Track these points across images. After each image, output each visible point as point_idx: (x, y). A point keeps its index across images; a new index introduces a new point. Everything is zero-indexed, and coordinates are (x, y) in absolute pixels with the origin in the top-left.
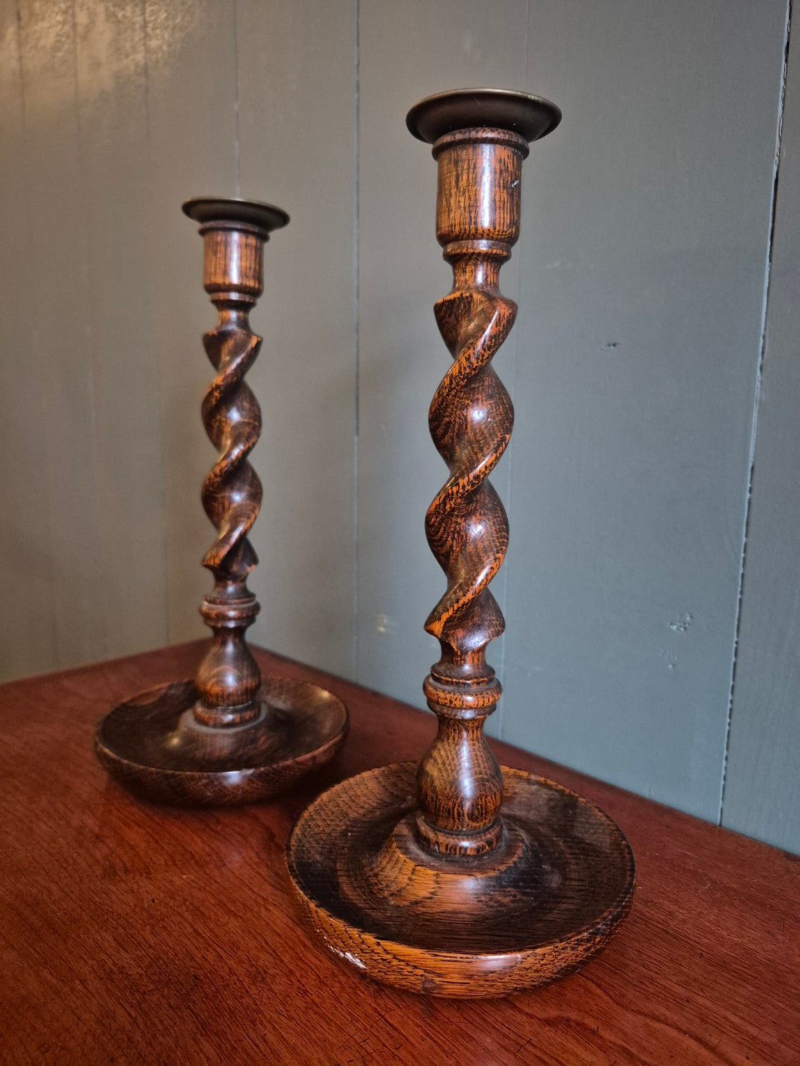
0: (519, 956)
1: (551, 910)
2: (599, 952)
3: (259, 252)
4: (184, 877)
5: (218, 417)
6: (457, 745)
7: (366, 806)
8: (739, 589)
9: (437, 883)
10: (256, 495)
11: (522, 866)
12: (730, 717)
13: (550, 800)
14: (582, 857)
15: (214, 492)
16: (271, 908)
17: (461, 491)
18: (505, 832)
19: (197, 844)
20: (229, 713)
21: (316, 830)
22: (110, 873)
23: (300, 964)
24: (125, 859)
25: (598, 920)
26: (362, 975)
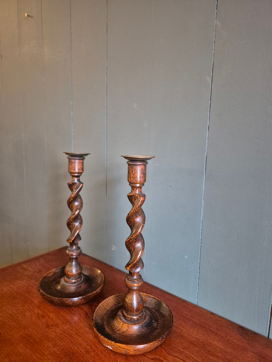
0: (146, 345)
1: (154, 332)
2: (164, 342)
3: (83, 163)
4: (66, 326)
5: (72, 204)
6: (133, 295)
7: (111, 306)
8: (200, 249)
9: (128, 327)
10: (81, 223)
11: (148, 322)
12: (199, 279)
13: (155, 302)
14: (162, 318)
15: (70, 223)
16: (88, 334)
17: (133, 238)
18: (144, 313)
19: (68, 317)
20: (74, 280)
21: (99, 314)
22: (48, 327)
23: (97, 348)
24: (51, 322)
25: (164, 335)
26: (111, 350)
